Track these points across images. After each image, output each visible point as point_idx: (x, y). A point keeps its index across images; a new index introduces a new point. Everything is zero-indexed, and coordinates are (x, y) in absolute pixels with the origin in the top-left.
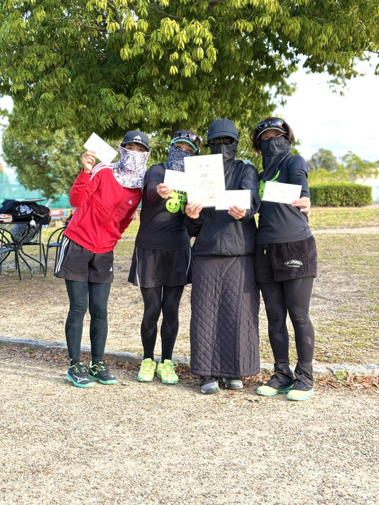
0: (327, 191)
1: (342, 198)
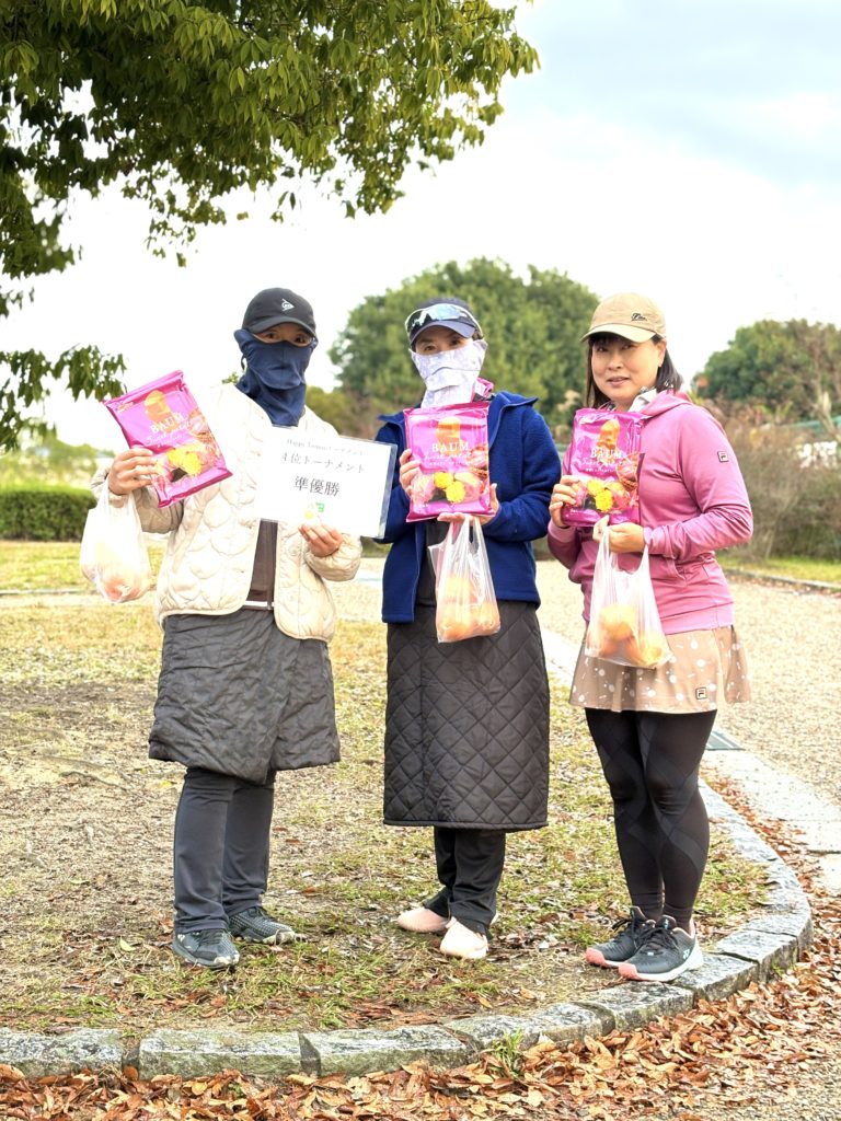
0: (23, 502)
1: (57, 521)
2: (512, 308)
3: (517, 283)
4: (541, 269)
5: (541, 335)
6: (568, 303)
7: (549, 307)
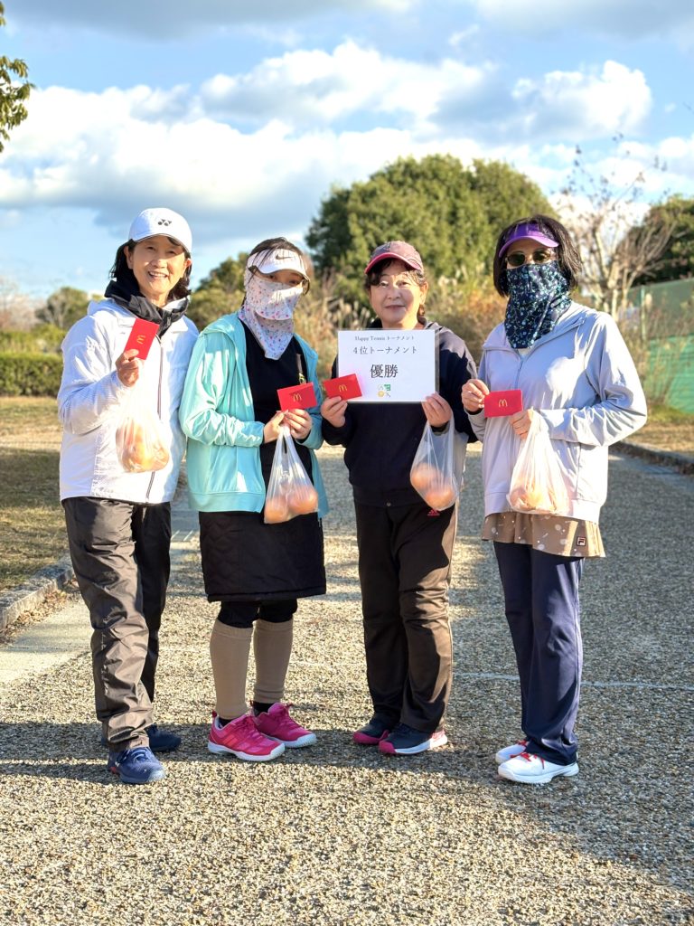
6: (505, 191)
7: (488, 194)
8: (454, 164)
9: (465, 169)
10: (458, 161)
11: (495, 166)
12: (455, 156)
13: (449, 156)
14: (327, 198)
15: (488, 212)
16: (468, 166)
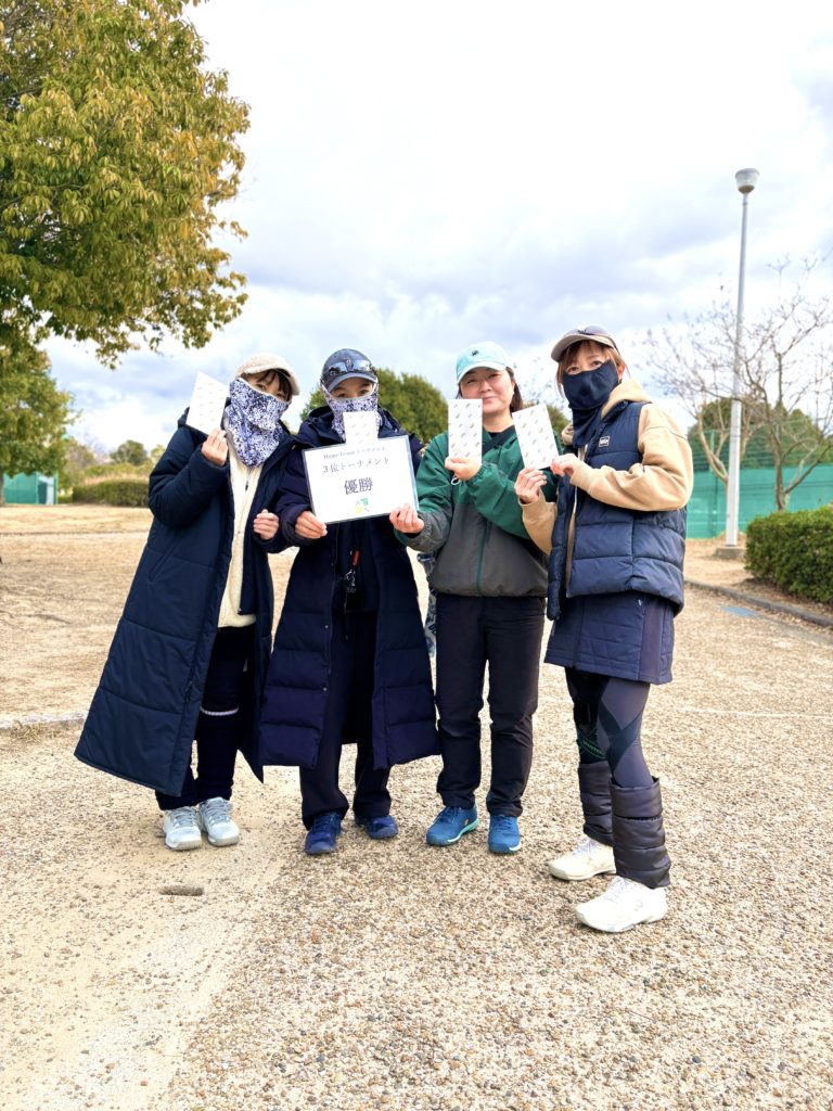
2: (393, 394)
3: (398, 382)
4: (409, 376)
5: (407, 407)
6: (421, 394)
7: (411, 395)
8: (389, 375)
9: (397, 379)
10: (393, 374)
11: (416, 377)
12: (391, 369)
13: (387, 370)
14: (314, 392)
15: (411, 405)
16: (398, 376)
